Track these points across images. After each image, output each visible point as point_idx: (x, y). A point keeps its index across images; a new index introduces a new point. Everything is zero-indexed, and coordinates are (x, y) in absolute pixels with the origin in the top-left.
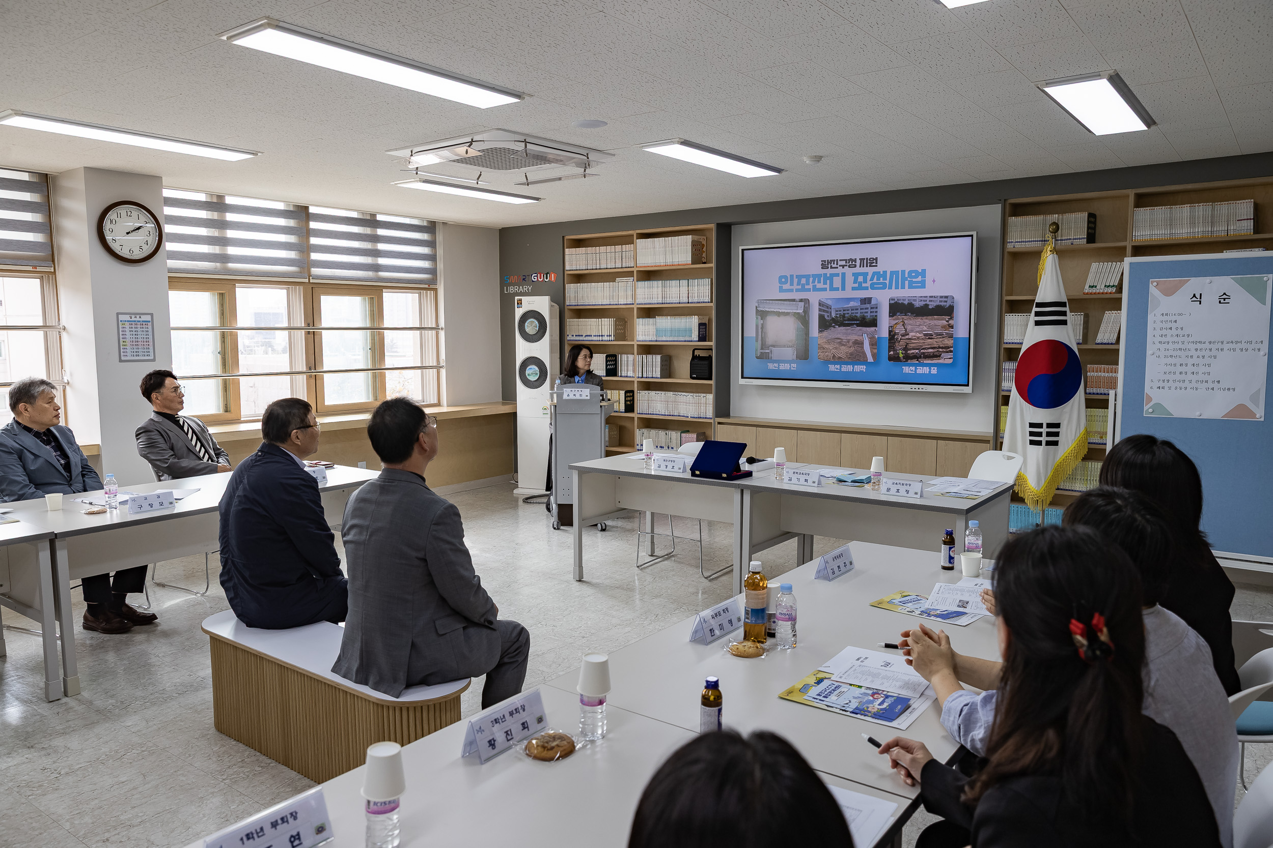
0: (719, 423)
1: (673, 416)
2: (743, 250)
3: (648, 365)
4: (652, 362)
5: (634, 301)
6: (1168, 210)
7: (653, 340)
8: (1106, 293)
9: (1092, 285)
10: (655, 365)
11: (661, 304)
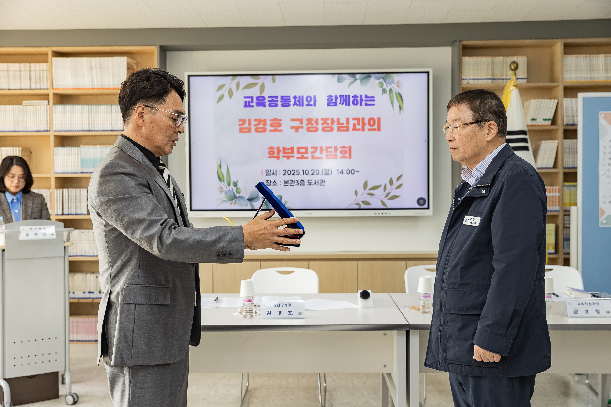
2: (189, 76)
3: (71, 200)
4: (76, 196)
5: (50, 128)
6: (588, 58)
7: (77, 171)
8: (544, 125)
9: (533, 118)
10: (79, 200)
11: (87, 131)
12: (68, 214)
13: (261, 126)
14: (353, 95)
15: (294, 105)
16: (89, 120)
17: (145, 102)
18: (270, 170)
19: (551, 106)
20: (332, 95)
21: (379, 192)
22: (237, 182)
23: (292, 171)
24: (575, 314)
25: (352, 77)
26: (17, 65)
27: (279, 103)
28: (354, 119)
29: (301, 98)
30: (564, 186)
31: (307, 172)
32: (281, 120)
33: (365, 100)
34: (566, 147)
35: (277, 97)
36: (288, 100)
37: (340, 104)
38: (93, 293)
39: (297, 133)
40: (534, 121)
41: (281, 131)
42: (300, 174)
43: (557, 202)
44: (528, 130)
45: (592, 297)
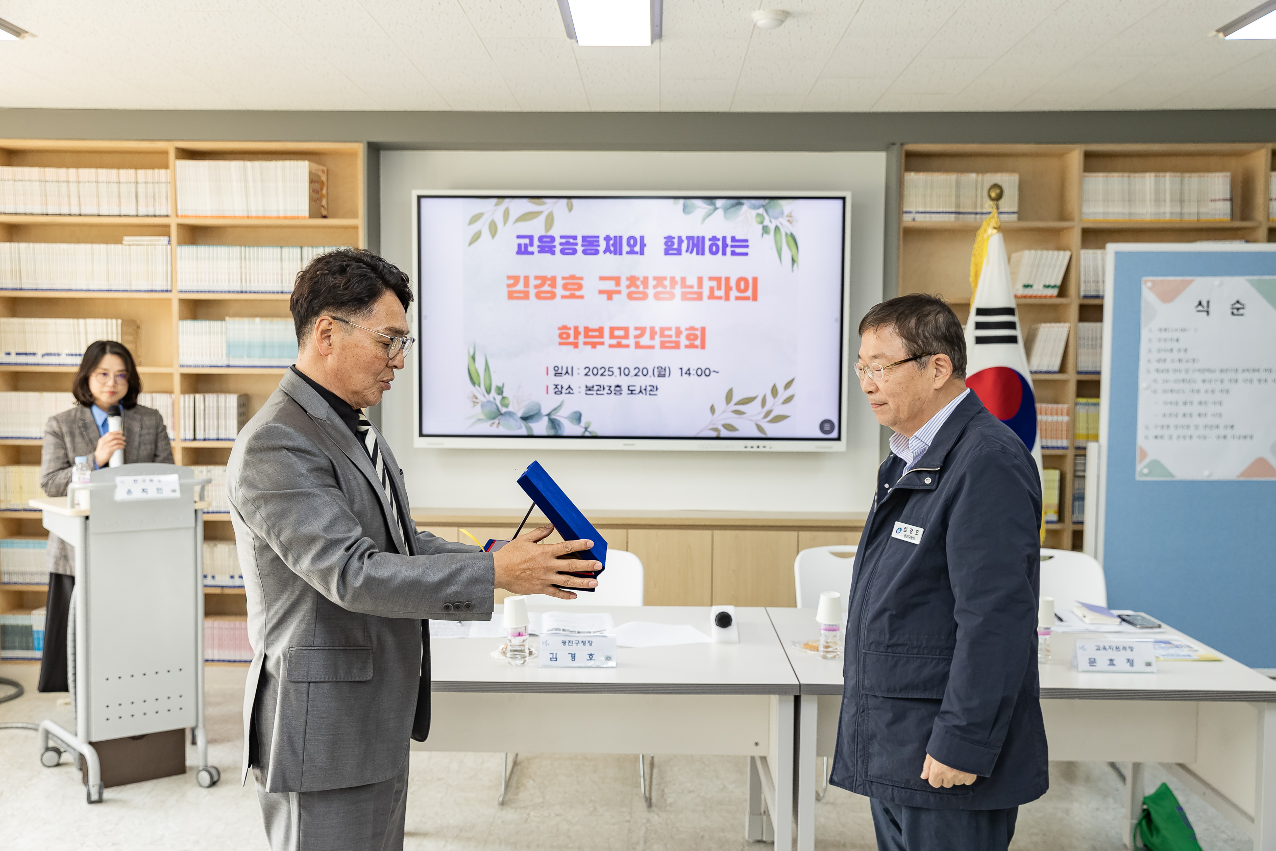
2: (419, 198)
3: (209, 413)
4: (218, 407)
5: (172, 286)
6: (1126, 179)
7: (220, 364)
8: (1046, 297)
9: (1027, 283)
10: (223, 415)
11: (238, 292)
12: (205, 440)
13: (546, 288)
14: (710, 237)
15: (605, 252)
16: (241, 273)
17: (334, 312)
18: (562, 367)
19: (1059, 262)
20: (673, 236)
21: (753, 410)
22: (503, 386)
23: (601, 369)
24: (1090, 665)
25: (709, 205)
26: (114, 172)
27: (580, 249)
28: (711, 279)
29: (618, 240)
30: (1076, 404)
31: (627, 373)
32: (581, 278)
33: (732, 246)
34: (1082, 336)
35: (575, 238)
36: (595, 244)
37: (687, 251)
39: (610, 302)
40: (1029, 289)
41: (582, 297)
42: (615, 374)
43: (1064, 433)
44: (1018, 305)
45: (1120, 622)
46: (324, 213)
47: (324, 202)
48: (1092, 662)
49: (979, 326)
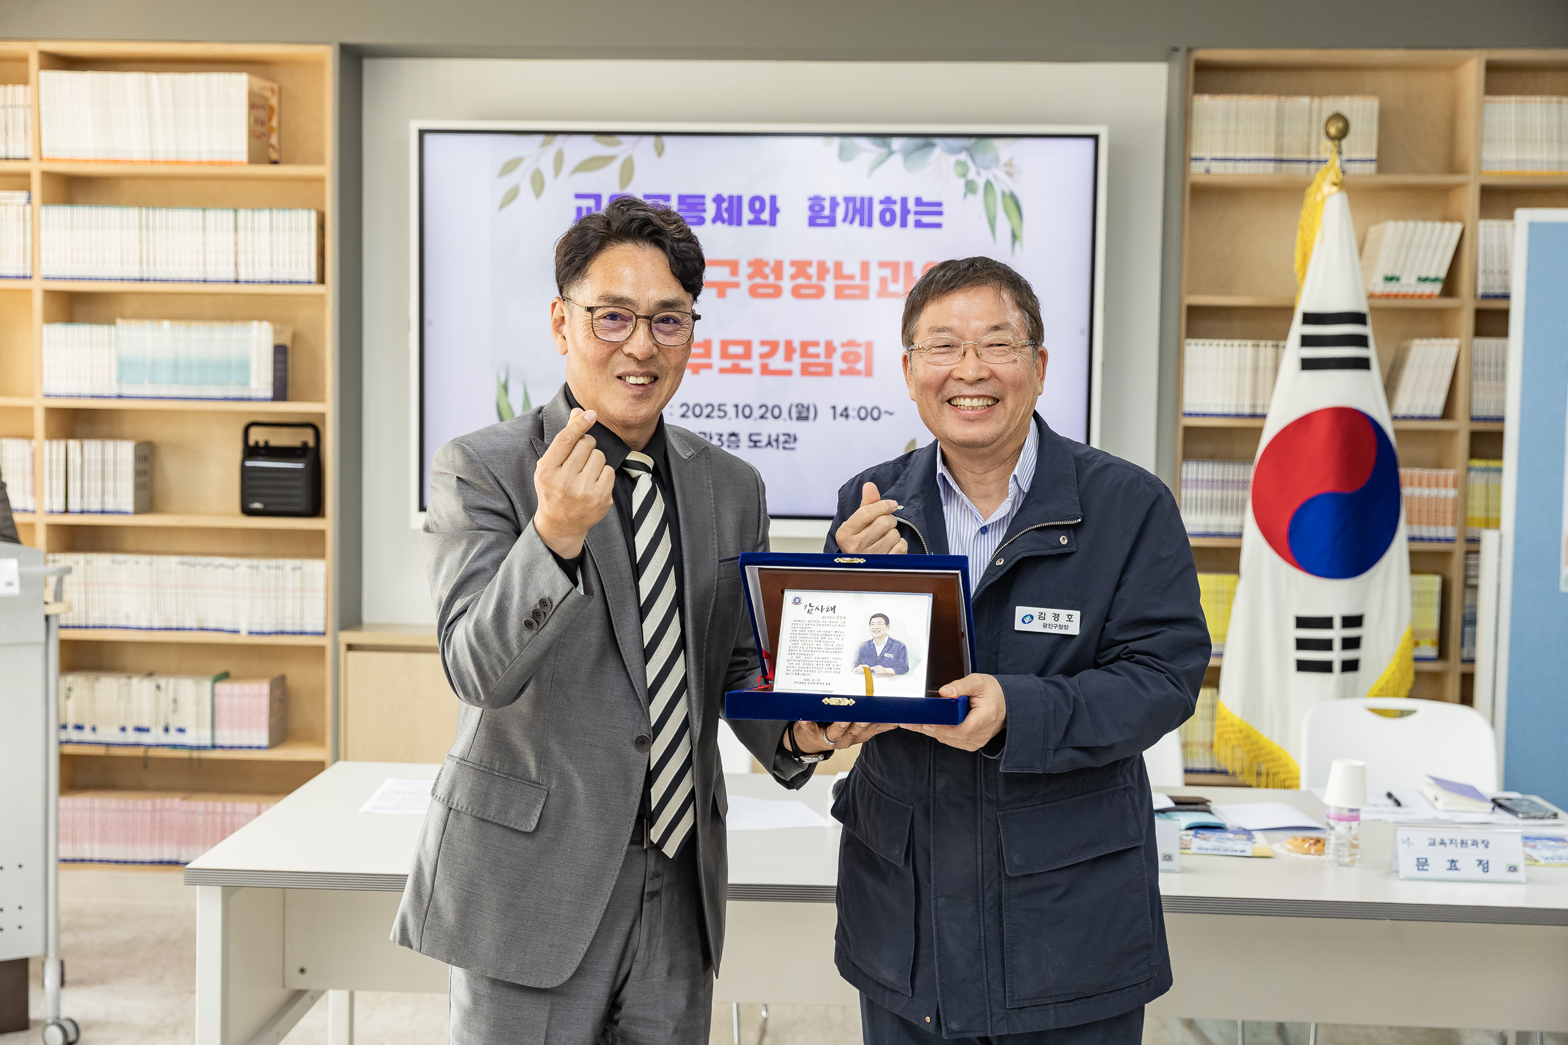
0: (350, 647)
1: (178, 629)
2: (422, 133)
3: (89, 471)
4: (103, 462)
5: (32, 269)
6: (1555, 106)
7: (106, 393)
8: (1421, 296)
9: (1390, 274)
10: (112, 473)
11: (135, 280)
12: (82, 512)
14: (882, 197)
15: (714, 221)
19: (1443, 242)
20: (822, 195)
23: (707, 406)
24: (1419, 869)
25: (881, 146)
28: (882, 265)
29: (735, 202)
30: (1469, 469)
31: (747, 412)
33: (916, 213)
34: (1480, 359)
36: (699, 207)
37: (844, 220)
38: (147, 730)
39: (721, 301)
40: (1393, 284)
42: (728, 416)
43: (1449, 516)
44: (1372, 309)
45: (1493, 809)
46: (274, 156)
47: (274, 140)
48: (1422, 864)
49: (1307, 341)
